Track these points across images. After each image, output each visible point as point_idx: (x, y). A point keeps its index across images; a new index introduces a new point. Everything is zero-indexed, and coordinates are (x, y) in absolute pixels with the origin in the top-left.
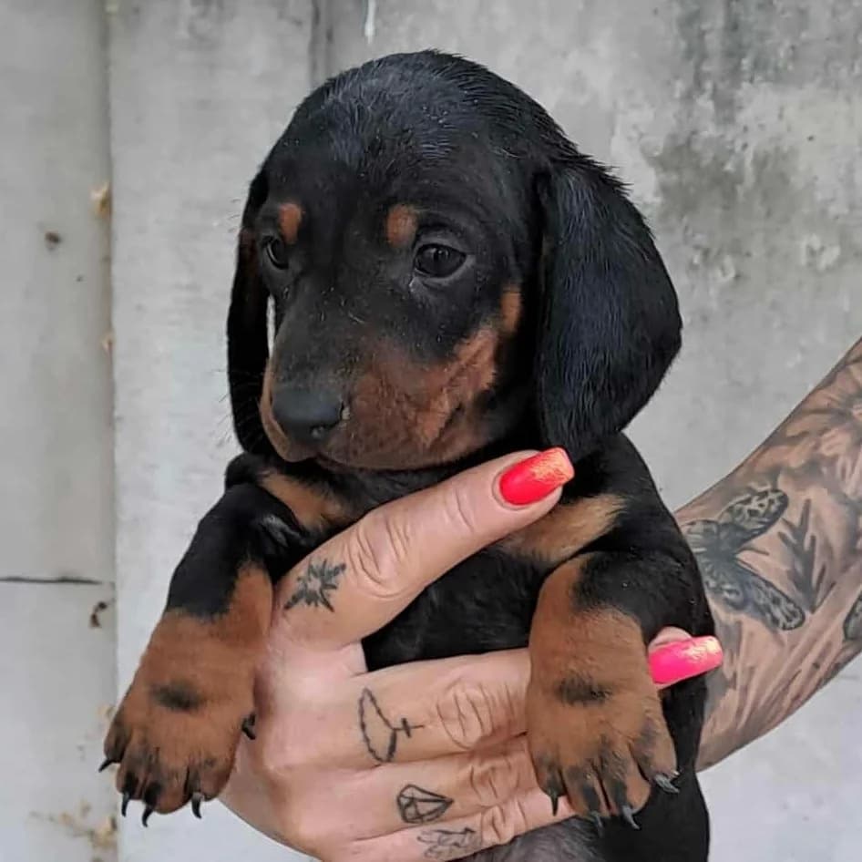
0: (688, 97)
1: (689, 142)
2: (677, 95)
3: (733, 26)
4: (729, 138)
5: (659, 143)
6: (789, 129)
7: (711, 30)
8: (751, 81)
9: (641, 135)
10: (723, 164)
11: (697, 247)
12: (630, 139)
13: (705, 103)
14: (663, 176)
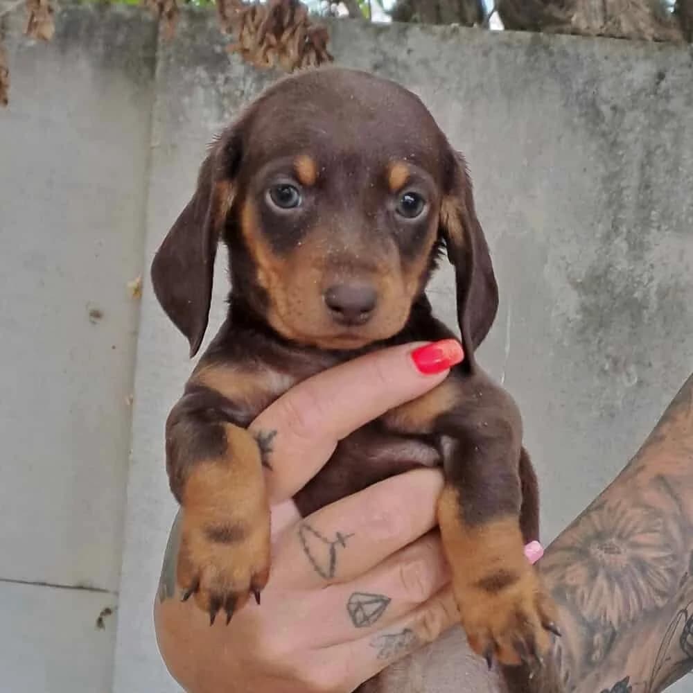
0: (607, 238)
1: (606, 273)
2: (598, 235)
3: (646, 186)
4: (638, 272)
5: (581, 273)
6: (687, 268)
7: (628, 187)
8: (659, 228)
9: (568, 265)
10: (633, 293)
11: (608, 357)
12: (559, 267)
13: (620, 244)
14: (584, 298)
